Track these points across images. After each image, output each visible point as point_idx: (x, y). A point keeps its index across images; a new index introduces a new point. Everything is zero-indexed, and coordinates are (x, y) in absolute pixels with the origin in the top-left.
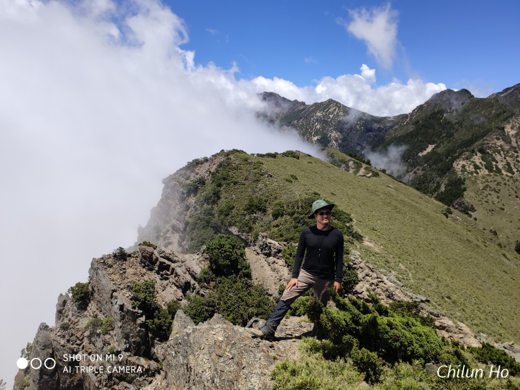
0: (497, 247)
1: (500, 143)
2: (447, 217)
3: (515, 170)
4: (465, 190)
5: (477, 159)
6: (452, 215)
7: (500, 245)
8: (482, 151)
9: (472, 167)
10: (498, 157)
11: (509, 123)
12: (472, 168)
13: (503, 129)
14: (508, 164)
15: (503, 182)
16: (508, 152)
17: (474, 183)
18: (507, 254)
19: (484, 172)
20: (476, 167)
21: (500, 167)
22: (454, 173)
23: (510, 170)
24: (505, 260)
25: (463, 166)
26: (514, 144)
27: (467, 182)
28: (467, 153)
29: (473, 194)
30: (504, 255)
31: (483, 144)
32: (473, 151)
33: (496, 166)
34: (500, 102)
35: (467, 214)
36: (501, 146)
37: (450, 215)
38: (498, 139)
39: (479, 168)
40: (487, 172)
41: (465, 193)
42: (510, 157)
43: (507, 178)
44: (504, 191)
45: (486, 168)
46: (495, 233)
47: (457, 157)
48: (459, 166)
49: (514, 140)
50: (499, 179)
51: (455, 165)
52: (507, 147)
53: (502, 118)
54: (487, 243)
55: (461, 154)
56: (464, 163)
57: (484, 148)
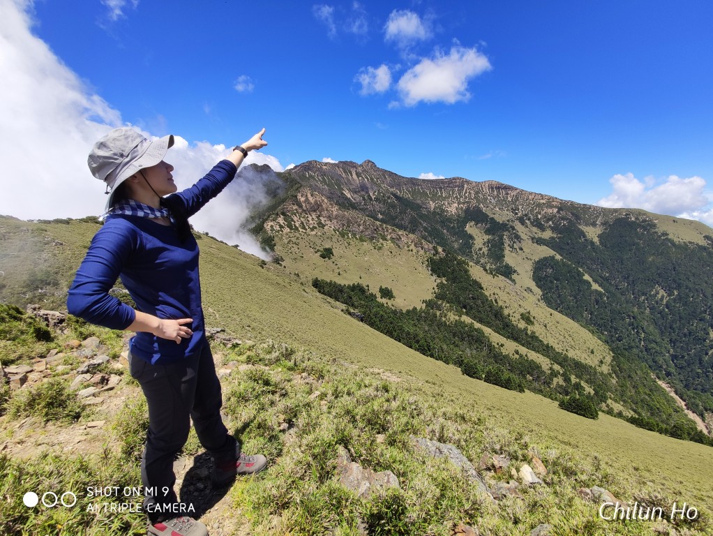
0: (299, 285)
1: (295, 207)
2: (263, 268)
3: (307, 227)
4: (275, 245)
5: (281, 220)
6: (267, 266)
7: (302, 284)
8: (283, 214)
9: (277, 226)
10: (295, 219)
11: (299, 192)
12: (278, 228)
13: (296, 196)
14: (302, 223)
15: (300, 237)
16: (301, 214)
17: (281, 239)
18: (306, 289)
19: (287, 230)
20: (281, 227)
21: (297, 225)
22: (266, 232)
23: (304, 228)
24: (305, 293)
25: (272, 226)
26: (305, 208)
27: (276, 239)
28: (273, 216)
29: (281, 248)
30: (304, 290)
31: (284, 208)
32: (277, 214)
33: (295, 225)
34: (293, 176)
35: (279, 263)
36: (296, 210)
37: (264, 266)
38: (293, 204)
39: (283, 228)
40: (289, 230)
41: (275, 247)
42: (303, 218)
43: (303, 234)
44: (302, 244)
45: (288, 227)
46: (298, 275)
47: (267, 220)
48: (269, 227)
49: (304, 205)
50: (297, 235)
51: (265, 225)
52: (300, 211)
53: (295, 188)
54: (292, 283)
55: (269, 217)
56: (272, 223)
57: (285, 211)
